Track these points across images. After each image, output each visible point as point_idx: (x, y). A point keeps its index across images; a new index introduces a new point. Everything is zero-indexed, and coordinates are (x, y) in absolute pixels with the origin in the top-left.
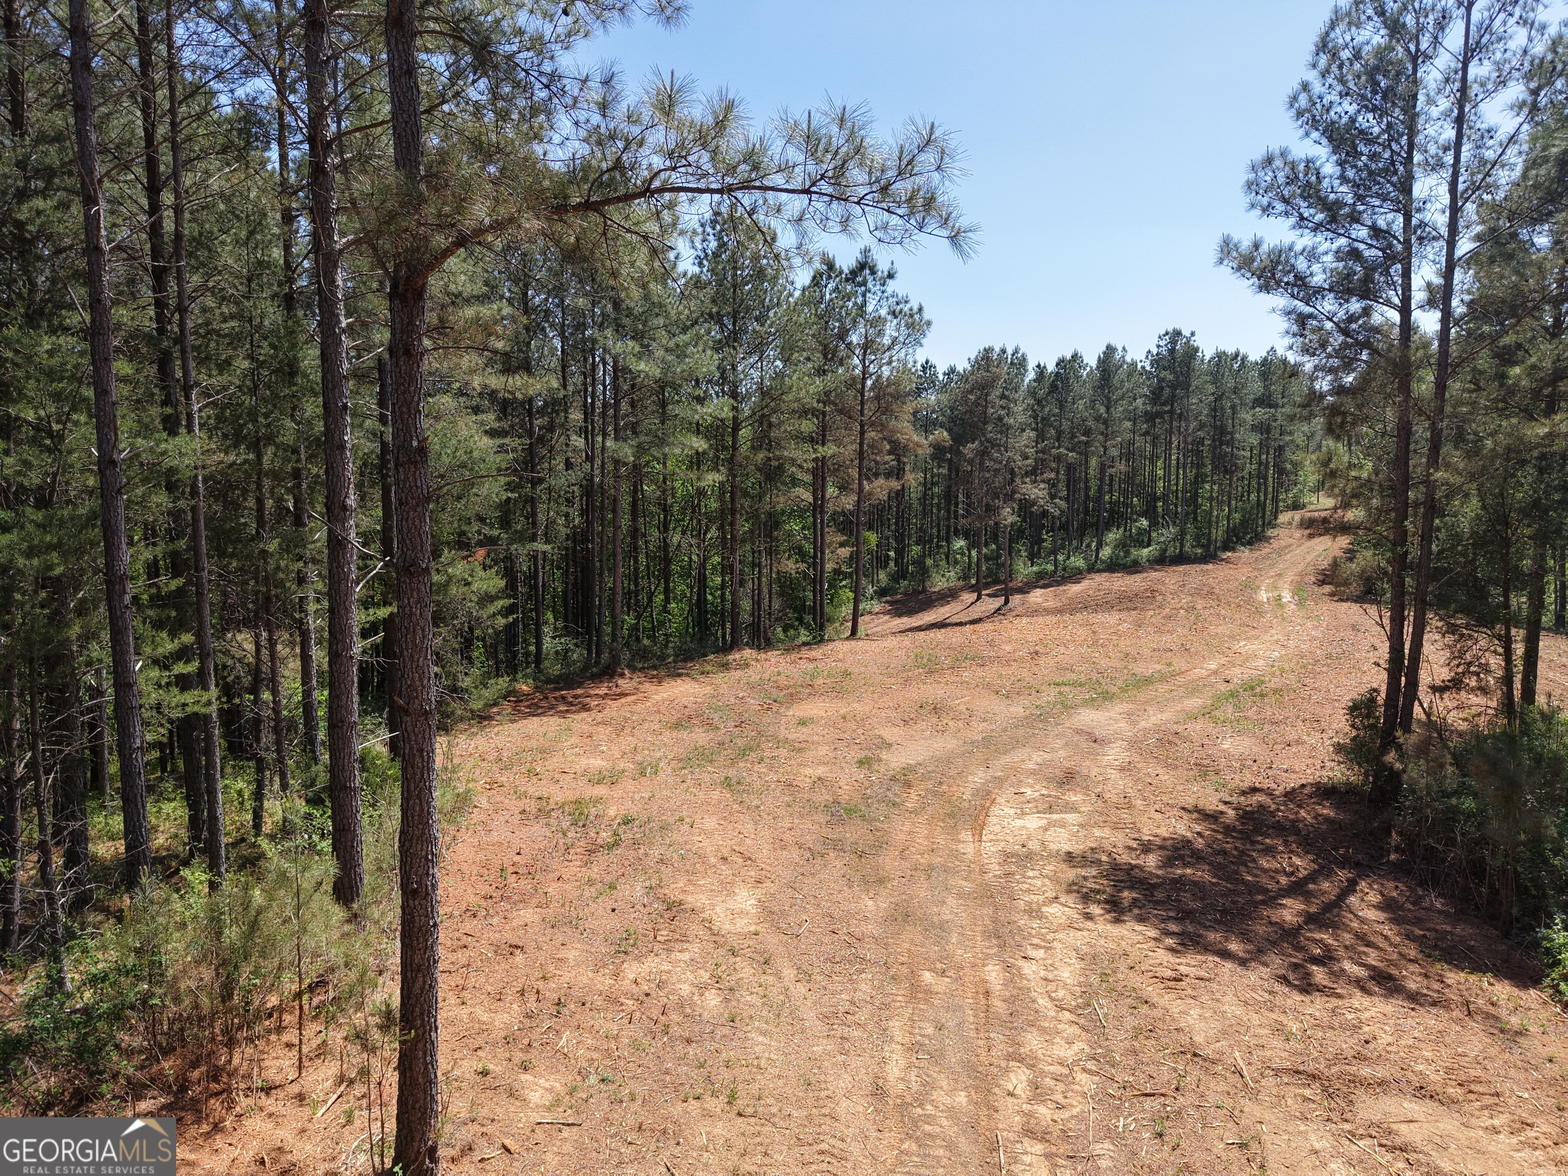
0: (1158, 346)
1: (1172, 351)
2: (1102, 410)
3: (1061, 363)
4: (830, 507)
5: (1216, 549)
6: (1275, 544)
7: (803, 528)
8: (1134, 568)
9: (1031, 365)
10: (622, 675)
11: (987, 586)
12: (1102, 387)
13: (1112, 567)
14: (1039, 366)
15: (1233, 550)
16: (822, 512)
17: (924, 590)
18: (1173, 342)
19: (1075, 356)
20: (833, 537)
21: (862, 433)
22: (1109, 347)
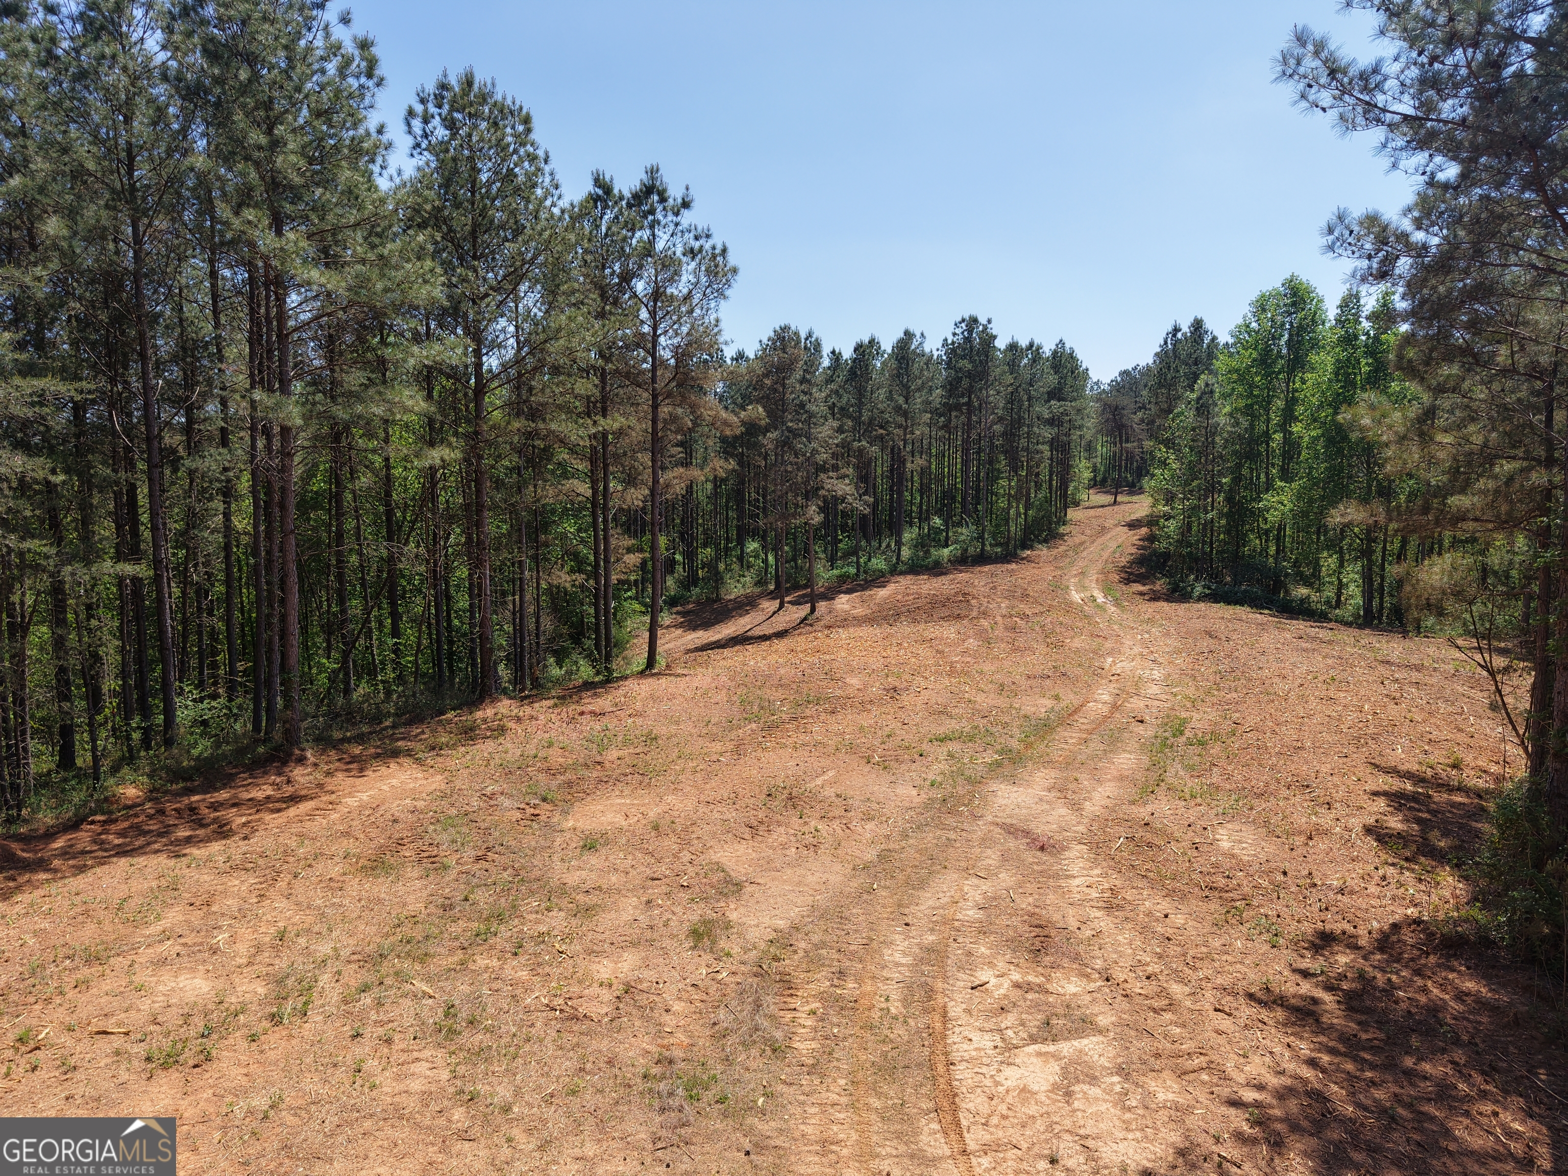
0: (954, 334)
1: (968, 340)
2: (901, 400)
3: (859, 348)
4: (615, 503)
5: (1015, 548)
6: (1070, 541)
7: (579, 530)
8: (936, 569)
9: (826, 350)
10: (301, 760)
11: (788, 592)
12: (899, 375)
13: (915, 569)
14: (833, 352)
15: (1031, 548)
16: (605, 508)
17: (718, 599)
18: (970, 330)
19: (872, 342)
20: (620, 541)
21: (655, 407)
22: (907, 333)
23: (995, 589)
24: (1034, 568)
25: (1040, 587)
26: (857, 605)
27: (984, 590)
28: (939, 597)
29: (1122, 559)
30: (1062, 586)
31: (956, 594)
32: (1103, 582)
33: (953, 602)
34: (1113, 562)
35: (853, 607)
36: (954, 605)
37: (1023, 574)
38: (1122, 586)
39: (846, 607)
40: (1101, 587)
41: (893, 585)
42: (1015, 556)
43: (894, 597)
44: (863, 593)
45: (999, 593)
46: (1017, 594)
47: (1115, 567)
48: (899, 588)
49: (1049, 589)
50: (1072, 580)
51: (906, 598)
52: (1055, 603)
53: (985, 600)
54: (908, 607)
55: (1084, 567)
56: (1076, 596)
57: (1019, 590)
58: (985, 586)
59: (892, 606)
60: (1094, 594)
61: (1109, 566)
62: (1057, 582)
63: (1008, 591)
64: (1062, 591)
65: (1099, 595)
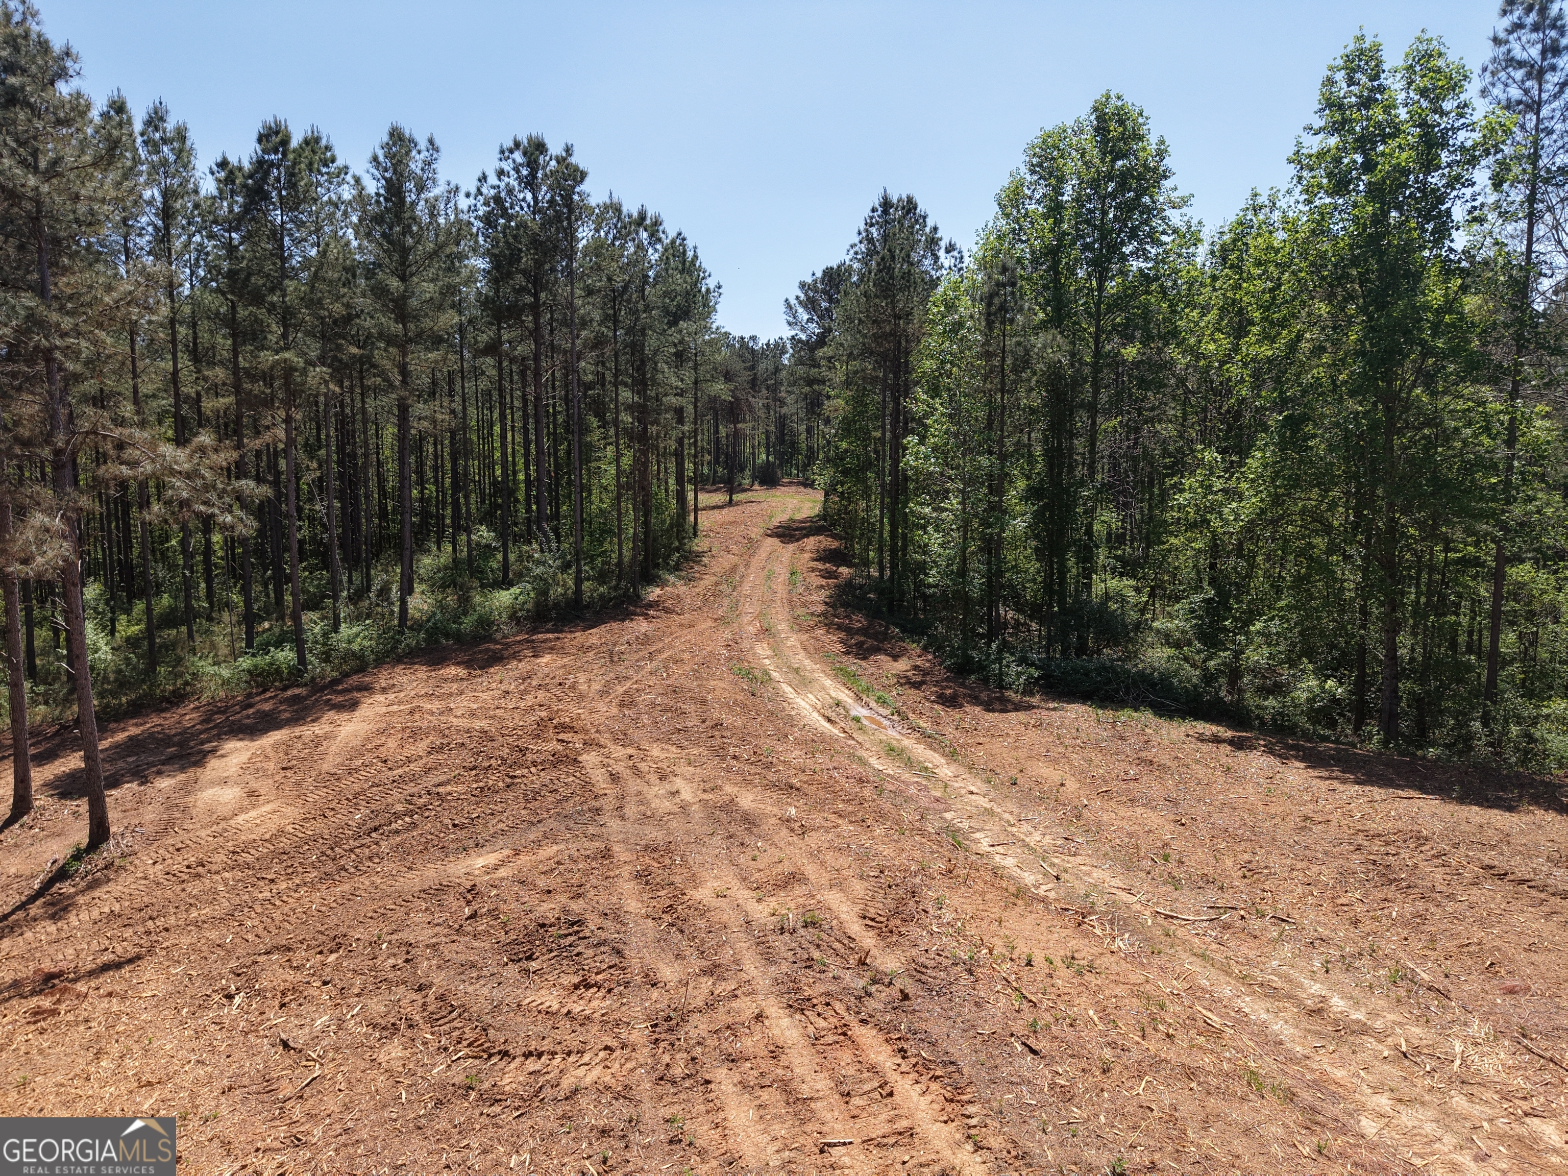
0: (501, 173)
5: (632, 582)
6: (715, 566)
8: (484, 646)
13: (439, 641)
15: (658, 582)
18: (532, 166)
23: (632, 704)
24: (681, 625)
25: (721, 684)
26: (264, 786)
27: (606, 709)
28: (494, 744)
29: (815, 598)
30: (757, 673)
31: (539, 731)
32: (818, 652)
33: (534, 764)
34: (804, 605)
35: (252, 794)
36: (536, 779)
37: (670, 646)
38: (863, 663)
39: (229, 795)
40: (827, 669)
41: (381, 698)
42: (636, 599)
43: (377, 747)
44: (297, 731)
45: (645, 719)
46: (692, 721)
47: (812, 614)
48: (395, 708)
49: (743, 690)
50: (759, 651)
51: (411, 750)
52: (797, 753)
53: (619, 752)
54: (411, 788)
55: (759, 616)
56: (803, 704)
57: (690, 708)
58: (603, 693)
59: (366, 786)
60: (833, 694)
61: (800, 611)
62: (740, 660)
63: (665, 711)
64: (768, 692)
65: (845, 696)
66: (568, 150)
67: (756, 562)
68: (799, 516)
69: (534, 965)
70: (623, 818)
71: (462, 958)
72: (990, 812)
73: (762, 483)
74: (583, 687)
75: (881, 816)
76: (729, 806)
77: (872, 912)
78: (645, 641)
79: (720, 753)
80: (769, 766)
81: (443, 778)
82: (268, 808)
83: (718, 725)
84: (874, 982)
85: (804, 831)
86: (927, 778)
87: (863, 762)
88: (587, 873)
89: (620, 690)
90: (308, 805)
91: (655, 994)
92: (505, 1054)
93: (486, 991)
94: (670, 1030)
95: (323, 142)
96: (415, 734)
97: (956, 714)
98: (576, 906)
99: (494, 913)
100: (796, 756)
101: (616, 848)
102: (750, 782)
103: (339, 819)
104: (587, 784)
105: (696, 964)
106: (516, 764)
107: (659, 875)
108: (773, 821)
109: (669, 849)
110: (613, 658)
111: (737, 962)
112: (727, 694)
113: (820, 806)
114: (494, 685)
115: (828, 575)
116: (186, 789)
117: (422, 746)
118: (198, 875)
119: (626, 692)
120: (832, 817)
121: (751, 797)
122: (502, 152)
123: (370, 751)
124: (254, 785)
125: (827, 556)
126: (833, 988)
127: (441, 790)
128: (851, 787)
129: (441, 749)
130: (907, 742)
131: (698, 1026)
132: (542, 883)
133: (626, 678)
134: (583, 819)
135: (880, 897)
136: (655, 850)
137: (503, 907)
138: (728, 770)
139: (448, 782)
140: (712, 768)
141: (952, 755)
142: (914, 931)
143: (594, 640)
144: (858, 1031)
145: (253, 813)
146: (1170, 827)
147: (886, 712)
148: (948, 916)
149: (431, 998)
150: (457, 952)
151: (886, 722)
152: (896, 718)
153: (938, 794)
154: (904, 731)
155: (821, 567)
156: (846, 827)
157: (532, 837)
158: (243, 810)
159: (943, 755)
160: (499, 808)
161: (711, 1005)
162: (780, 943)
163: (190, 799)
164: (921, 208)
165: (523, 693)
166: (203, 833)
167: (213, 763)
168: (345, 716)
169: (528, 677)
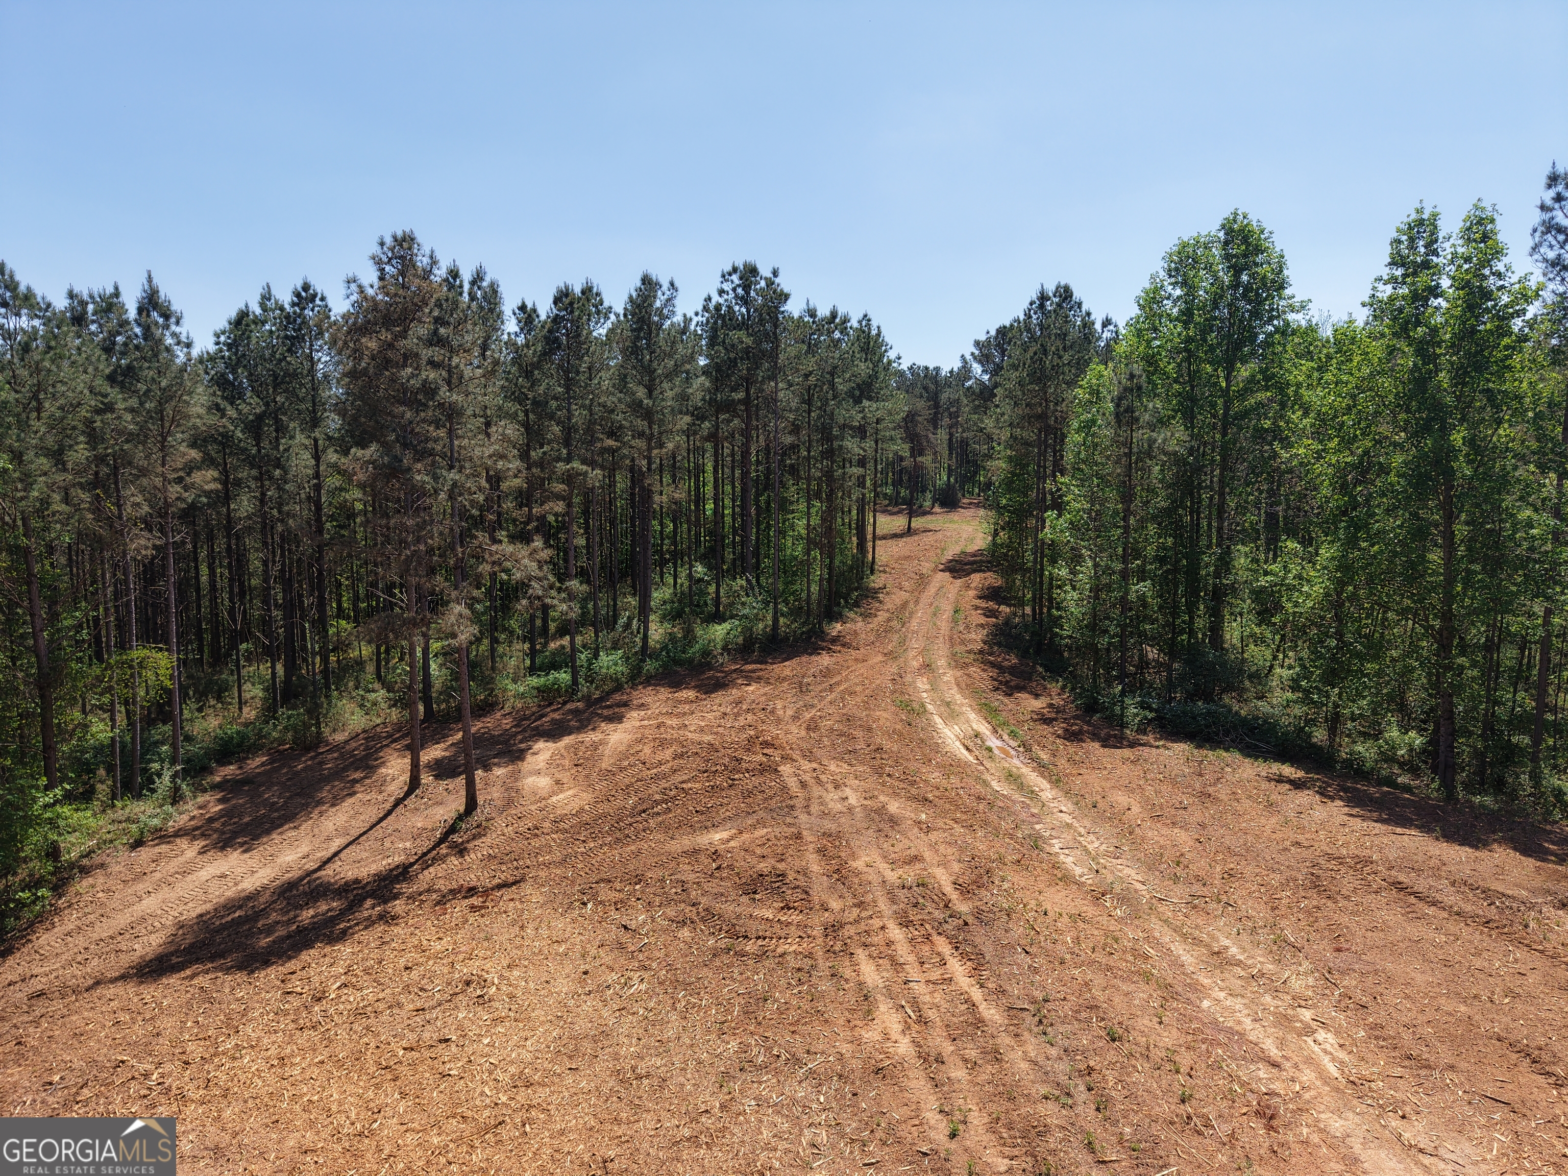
0: (721, 292)
1: (745, 300)
5: (820, 619)
6: (888, 603)
8: (707, 675)
12: (637, 352)
13: (673, 672)
18: (745, 285)
22: (647, 280)
23: (816, 728)
24: (856, 660)
25: (885, 715)
26: (565, 777)
27: (797, 732)
28: (720, 754)
29: (973, 636)
30: (915, 705)
31: (750, 745)
32: (969, 689)
33: (748, 771)
34: (963, 642)
35: (558, 782)
36: (751, 782)
37: (847, 679)
38: (1006, 700)
39: (543, 783)
40: (974, 704)
41: (634, 714)
42: (821, 634)
43: (637, 752)
44: (581, 737)
45: (826, 741)
46: (860, 745)
47: (969, 652)
48: (646, 723)
49: (902, 720)
50: (919, 685)
51: (660, 756)
52: (937, 774)
53: (807, 766)
54: (664, 784)
55: (923, 651)
56: (949, 733)
57: (858, 733)
58: (795, 718)
59: (633, 780)
60: (975, 726)
61: (959, 649)
62: (902, 693)
63: (841, 735)
64: (922, 722)
65: (984, 728)
66: (775, 273)
67: (926, 597)
68: (972, 548)
69: (757, 897)
70: (809, 814)
71: (715, 891)
72: (1069, 826)
73: (943, 504)
74: (780, 713)
75: (985, 823)
76: (881, 811)
77: (961, 881)
78: (827, 673)
79: (879, 771)
80: (913, 783)
81: (685, 777)
82: (571, 792)
83: (879, 749)
84: (951, 916)
85: (929, 830)
86: (1031, 799)
87: (986, 783)
88: (787, 847)
89: (808, 716)
90: (597, 793)
91: (827, 914)
92: (746, 937)
93: (731, 908)
94: (834, 931)
95: (595, 290)
96: (663, 744)
97: (1072, 748)
98: (781, 866)
99: (731, 867)
100: (935, 777)
101: (805, 833)
102: (898, 795)
103: (618, 803)
104: (785, 788)
105: (850, 901)
106: (735, 770)
107: (832, 852)
108: (910, 822)
109: (839, 836)
110: (802, 689)
111: (874, 902)
112: (888, 724)
113: (944, 813)
114: (715, 708)
115: (989, 613)
116: (516, 776)
117: (668, 753)
118: (536, 835)
119: (812, 718)
120: (951, 822)
121: (897, 805)
122: (723, 276)
123: (633, 755)
124: (558, 776)
125: (992, 594)
126: (926, 918)
127: (684, 786)
128: (970, 802)
129: (681, 756)
130: (1025, 770)
131: (849, 931)
132: (759, 851)
133: (812, 706)
134: (783, 813)
135: (967, 873)
136: (830, 835)
137: (735, 864)
138: (883, 784)
139: (689, 781)
140: (871, 782)
141: (1056, 782)
142: (983, 892)
143: (787, 672)
144: (935, 937)
145: (561, 796)
146: (1191, 843)
147: (1014, 744)
148: (1006, 885)
149: (701, 910)
150: (712, 886)
151: (1013, 753)
152: (1021, 749)
153: (1035, 811)
154: (1026, 761)
155: (984, 605)
156: (958, 829)
157: (749, 822)
158: (554, 793)
159: (1050, 782)
160: (725, 801)
161: (857, 921)
162: (902, 894)
163: (519, 784)
164: (1077, 295)
165: (736, 715)
166: (533, 808)
167: (529, 758)
168: (611, 726)
169: (738, 702)
